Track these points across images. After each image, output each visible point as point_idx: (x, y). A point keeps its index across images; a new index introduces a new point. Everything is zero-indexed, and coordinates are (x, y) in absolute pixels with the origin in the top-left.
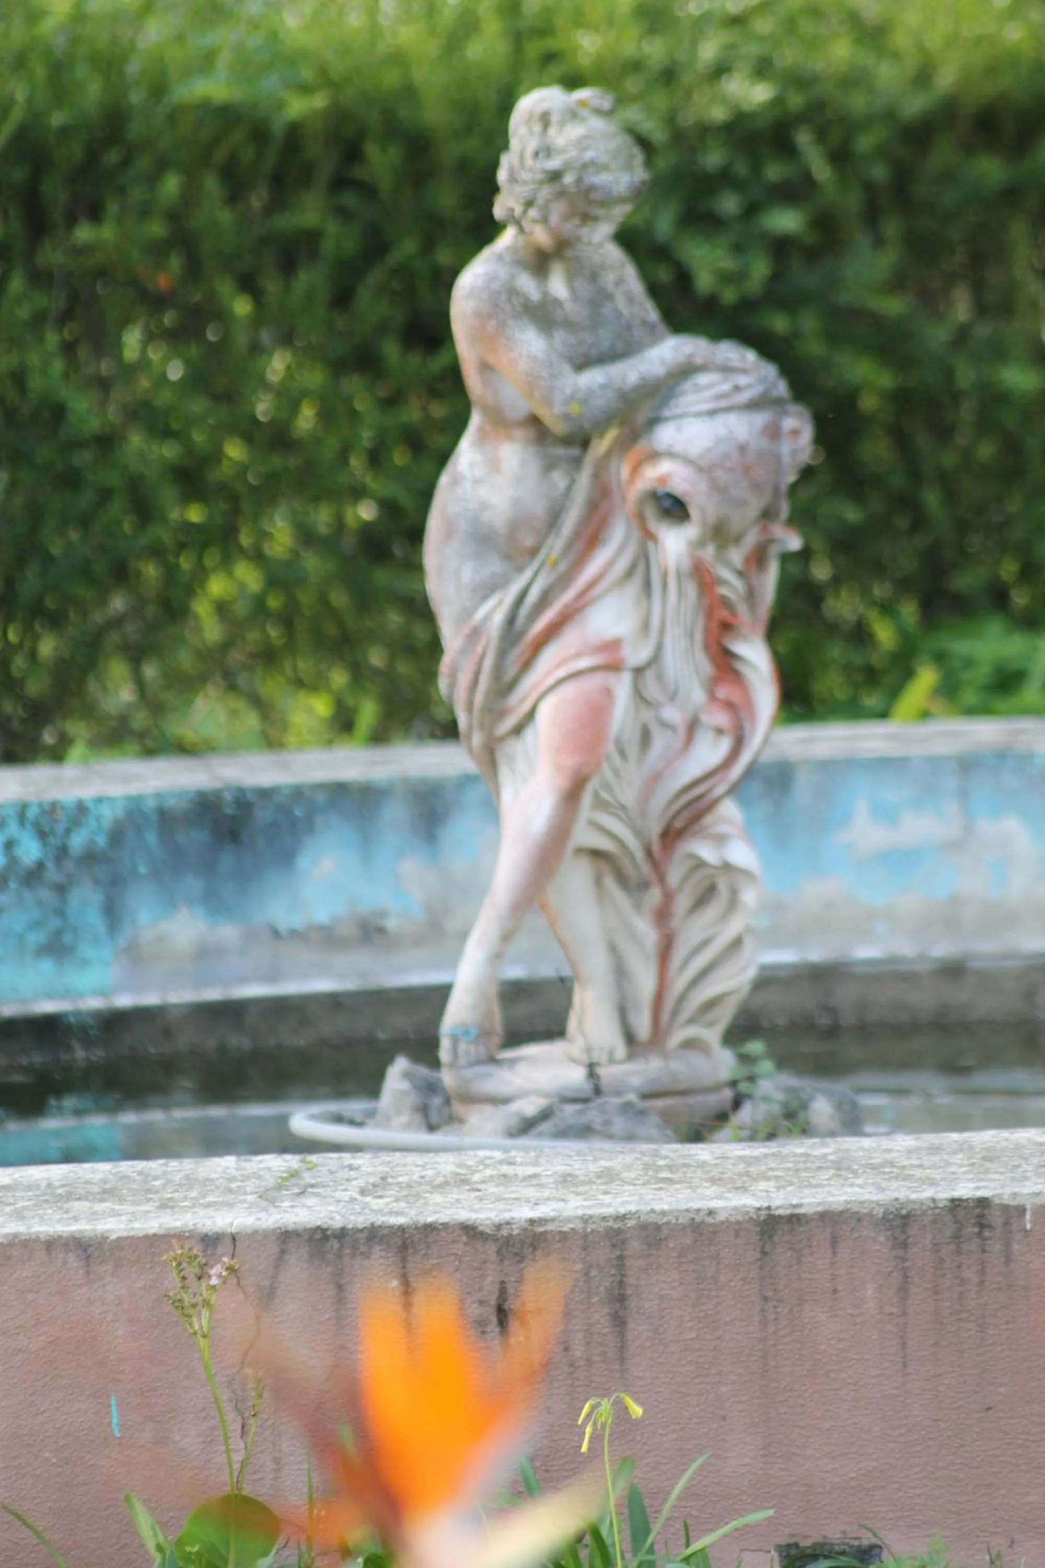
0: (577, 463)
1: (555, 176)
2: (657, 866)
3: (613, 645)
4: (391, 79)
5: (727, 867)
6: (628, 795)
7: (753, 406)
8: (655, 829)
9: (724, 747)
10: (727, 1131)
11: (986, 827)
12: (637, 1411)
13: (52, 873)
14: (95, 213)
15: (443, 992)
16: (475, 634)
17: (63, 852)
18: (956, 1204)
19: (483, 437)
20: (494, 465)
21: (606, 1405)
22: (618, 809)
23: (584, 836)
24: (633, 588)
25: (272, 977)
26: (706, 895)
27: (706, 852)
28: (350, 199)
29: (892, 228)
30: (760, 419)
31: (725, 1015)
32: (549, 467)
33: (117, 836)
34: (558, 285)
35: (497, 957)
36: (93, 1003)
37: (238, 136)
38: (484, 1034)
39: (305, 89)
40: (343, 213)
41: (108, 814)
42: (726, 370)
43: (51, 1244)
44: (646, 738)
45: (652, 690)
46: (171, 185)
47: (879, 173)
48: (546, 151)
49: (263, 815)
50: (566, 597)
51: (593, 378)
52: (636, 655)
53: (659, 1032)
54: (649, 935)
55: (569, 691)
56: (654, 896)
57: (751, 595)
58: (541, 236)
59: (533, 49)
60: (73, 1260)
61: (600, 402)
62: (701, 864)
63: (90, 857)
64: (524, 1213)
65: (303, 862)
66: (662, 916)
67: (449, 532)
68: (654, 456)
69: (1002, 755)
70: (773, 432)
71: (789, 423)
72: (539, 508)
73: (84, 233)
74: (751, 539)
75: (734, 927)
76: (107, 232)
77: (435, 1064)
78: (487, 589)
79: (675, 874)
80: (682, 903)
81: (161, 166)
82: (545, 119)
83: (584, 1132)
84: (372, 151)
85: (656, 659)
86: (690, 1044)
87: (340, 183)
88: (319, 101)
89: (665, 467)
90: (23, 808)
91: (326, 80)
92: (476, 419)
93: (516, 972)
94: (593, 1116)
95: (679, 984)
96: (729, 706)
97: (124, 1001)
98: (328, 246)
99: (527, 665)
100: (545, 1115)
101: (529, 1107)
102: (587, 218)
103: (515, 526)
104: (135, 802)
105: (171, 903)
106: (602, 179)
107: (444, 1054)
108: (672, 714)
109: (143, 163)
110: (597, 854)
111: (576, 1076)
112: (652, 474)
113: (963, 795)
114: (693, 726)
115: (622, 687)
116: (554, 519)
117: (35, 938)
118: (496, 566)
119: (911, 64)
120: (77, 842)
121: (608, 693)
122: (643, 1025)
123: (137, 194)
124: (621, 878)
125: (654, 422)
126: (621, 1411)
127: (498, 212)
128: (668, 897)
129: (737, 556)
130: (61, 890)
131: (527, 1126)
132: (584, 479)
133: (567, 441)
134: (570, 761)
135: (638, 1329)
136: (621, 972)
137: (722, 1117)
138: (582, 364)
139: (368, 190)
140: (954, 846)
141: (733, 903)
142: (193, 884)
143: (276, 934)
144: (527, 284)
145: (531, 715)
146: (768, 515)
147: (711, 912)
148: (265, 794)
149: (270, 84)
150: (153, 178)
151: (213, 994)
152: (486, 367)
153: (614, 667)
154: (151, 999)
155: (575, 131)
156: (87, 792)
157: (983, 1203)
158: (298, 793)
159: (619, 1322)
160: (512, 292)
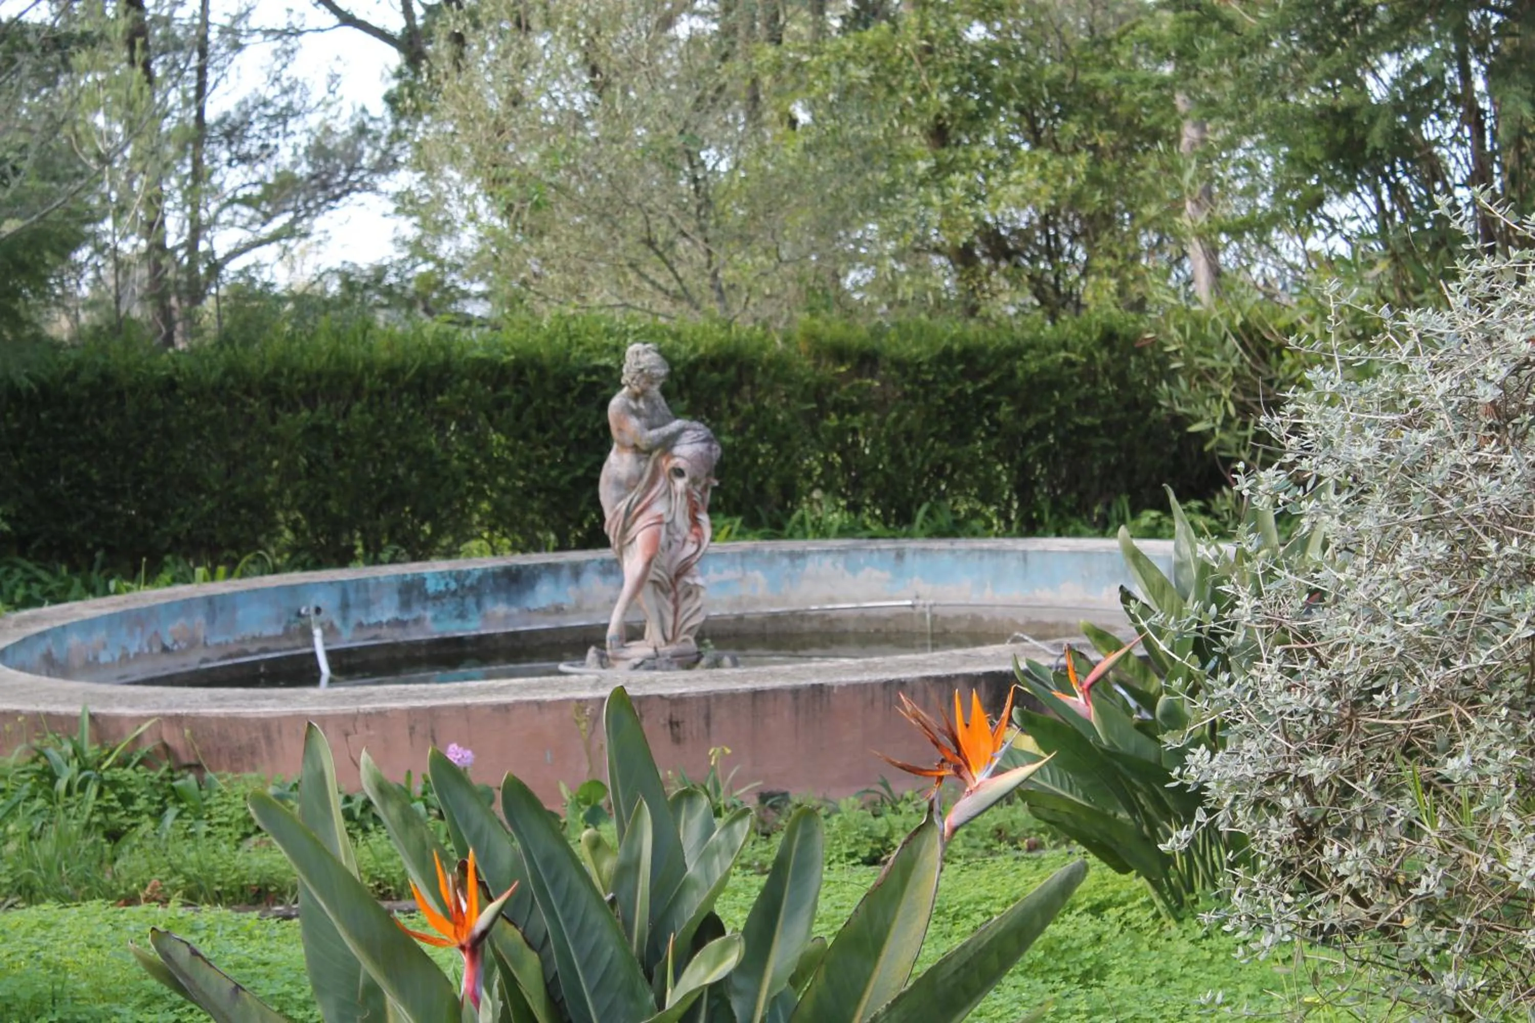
0: (647, 459)
1: (641, 370)
2: (674, 586)
3: (660, 516)
4: (534, 350)
5: (696, 585)
6: (664, 563)
7: (704, 441)
8: (673, 573)
9: (695, 547)
10: (698, 667)
11: (749, 573)
12: (728, 751)
13: (460, 593)
14: (441, 393)
15: (606, 627)
16: (616, 513)
17: (463, 586)
18: (813, 686)
19: (618, 452)
20: (622, 460)
21: (718, 750)
22: (661, 568)
23: (652, 576)
24: (665, 499)
25: (528, 624)
26: (689, 594)
27: (689, 580)
28: (520, 387)
29: (686, 394)
30: (706, 445)
31: (695, 631)
32: (639, 461)
33: (480, 580)
34: (641, 404)
35: (624, 614)
36: (474, 633)
37: (486, 368)
38: (620, 638)
39: (507, 354)
40: (517, 391)
41: (477, 574)
42: (695, 430)
43: (529, 703)
44: (670, 545)
45: (672, 530)
46: (466, 383)
47: (682, 378)
48: (638, 363)
49: (525, 574)
50: (646, 501)
51: (654, 433)
52: (667, 519)
53: (674, 636)
54: (671, 607)
55: (647, 531)
56: (672, 595)
57: (703, 500)
58: (637, 389)
59: (574, 341)
60: (536, 708)
61: (657, 440)
62: (687, 584)
63: (472, 588)
64: (678, 691)
65: (538, 588)
66: (675, 601)
67: (608, 482)
68: (673, 457)
69: (754, 551)
70: (710, 449)
71: (714, 446)
72: (636, 473)
73: (439, 399)
74: (703, 482)
75: (698, 604)
76: (446, 398)
77: (604, 648)
78: (619, 499)
79: (679, 587)
80: (681, 596)
81: (463, 377)
82: (638, 353)
83: (654, 668)
84: (528, 372)
85: (673, 521)
86: (685, 641)
87: (516, 382)
88: (512, 357)
89: (677, 460)
90: (450, 573)
91: (515, 351)
92: (615, 446)
93: (628, 619)
94: (657, 663)
95: (681, 622)
96: (696, 534)
97: (483, 632)
98: (514, 401)
99: (633, 522)
100: (642, 663)
101: (637, 661)
102: (652, 383)
103: (629, 479)
104: (485, 570)
105: (496, 601)
106: (656, 371)
107: (608, 645)
108: (678, 537)
109: (456, 377)
110: (654, 582)
111: (650, 651)
112: (673, 463)
113: (742, 565)
114: (685, 541)
115: (663, 529)
116: (641, 477)
117: (455, 613)
118: (623, 492)
119: (691, 345)
120: (468, 582)
121: (659, 531)
122: (669, 635)
123: (455, 386)
124: (662, 590)
125: (673, 446)
126: (723, 752)
127: (623, 381)
128: (677, 595)
129: (699, 488)
130: (463, 598)
131: (636, 667)
132: (650, 465)
133: (645, 452)
134: (648, 552)
135: (714, 727)
136: (662, 619)
137: (697, 662)
138: (651, 427)
139: (526, 384)
140: (740, 580)
141: (697, 596)
142: (503, 596)
143: (529, 610)
144: (632, 404)
145: (634, 539)
146: (708, 475)
147: (690, 600)
148: (526, 567)
149: (496, 352)
150: (459, 382)
151: (511, 629)
152: (620, 430)
153: (660, 523)
154: (491, 631)
155: (647, 356)
156: (470, 567)
157: (821, 685)
158: (536, 566)
159: (708, 724)
160: (628, 406)
